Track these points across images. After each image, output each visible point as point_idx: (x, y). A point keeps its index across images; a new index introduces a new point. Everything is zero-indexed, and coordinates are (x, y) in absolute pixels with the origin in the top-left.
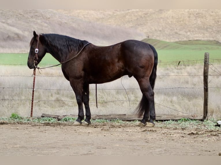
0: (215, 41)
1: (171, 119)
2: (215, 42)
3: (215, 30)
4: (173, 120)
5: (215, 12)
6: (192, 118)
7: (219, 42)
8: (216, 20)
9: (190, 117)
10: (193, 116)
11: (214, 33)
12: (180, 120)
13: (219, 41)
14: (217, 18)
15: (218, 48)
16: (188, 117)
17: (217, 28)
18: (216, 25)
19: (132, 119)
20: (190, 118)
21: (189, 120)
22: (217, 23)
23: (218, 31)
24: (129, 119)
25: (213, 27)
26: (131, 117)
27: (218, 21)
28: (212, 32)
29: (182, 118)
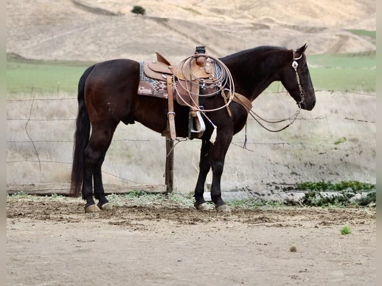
0: (13, 54)
1: (114, 192)
2: (13, 56)
3: (13, 34)
4: (117, 194)
5: (13, 4)
6: (148, 190)
7: (20, 56)
8: (15, 17)
9: (145, 188)
10: (149, 188)
11: (12, 39)
12: (128, 193)
13: (20, 54)
14: (16, 13)
15: (20, 66)
16: (141, 188)
17: (16, 31)
18: (15, 26)
19: (46, 192)
20: (146, 190)
21: (144, 194)
22: (17, 22)
23: (19, 37)
24: (41, 193)
25: (10, 30)
26: (45, 189)
27: (19, 20)
28: (8, 39)
29: (133, 191)
